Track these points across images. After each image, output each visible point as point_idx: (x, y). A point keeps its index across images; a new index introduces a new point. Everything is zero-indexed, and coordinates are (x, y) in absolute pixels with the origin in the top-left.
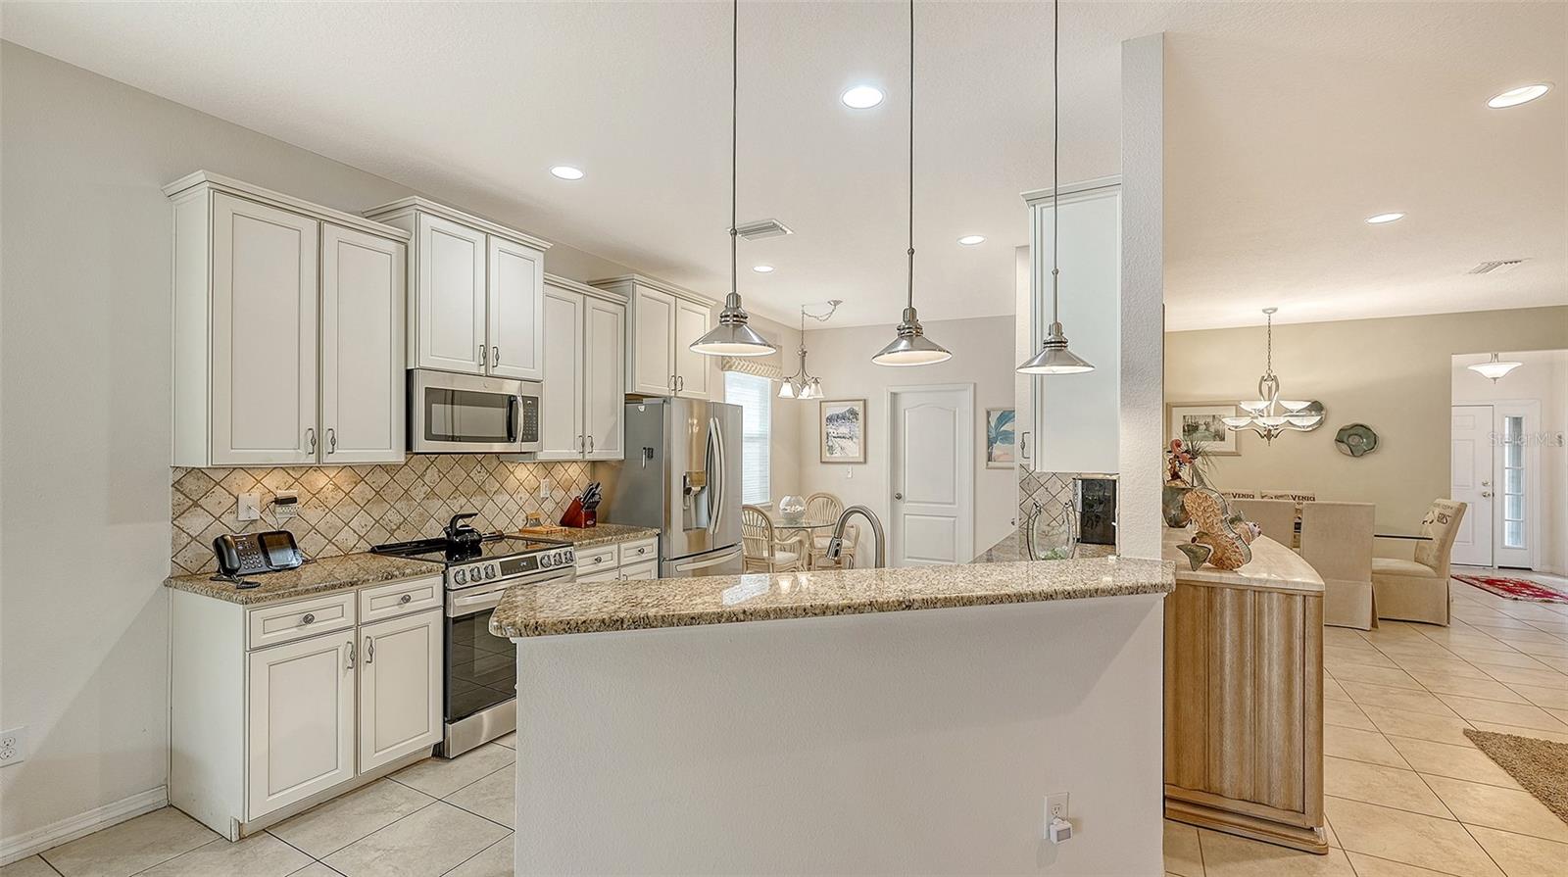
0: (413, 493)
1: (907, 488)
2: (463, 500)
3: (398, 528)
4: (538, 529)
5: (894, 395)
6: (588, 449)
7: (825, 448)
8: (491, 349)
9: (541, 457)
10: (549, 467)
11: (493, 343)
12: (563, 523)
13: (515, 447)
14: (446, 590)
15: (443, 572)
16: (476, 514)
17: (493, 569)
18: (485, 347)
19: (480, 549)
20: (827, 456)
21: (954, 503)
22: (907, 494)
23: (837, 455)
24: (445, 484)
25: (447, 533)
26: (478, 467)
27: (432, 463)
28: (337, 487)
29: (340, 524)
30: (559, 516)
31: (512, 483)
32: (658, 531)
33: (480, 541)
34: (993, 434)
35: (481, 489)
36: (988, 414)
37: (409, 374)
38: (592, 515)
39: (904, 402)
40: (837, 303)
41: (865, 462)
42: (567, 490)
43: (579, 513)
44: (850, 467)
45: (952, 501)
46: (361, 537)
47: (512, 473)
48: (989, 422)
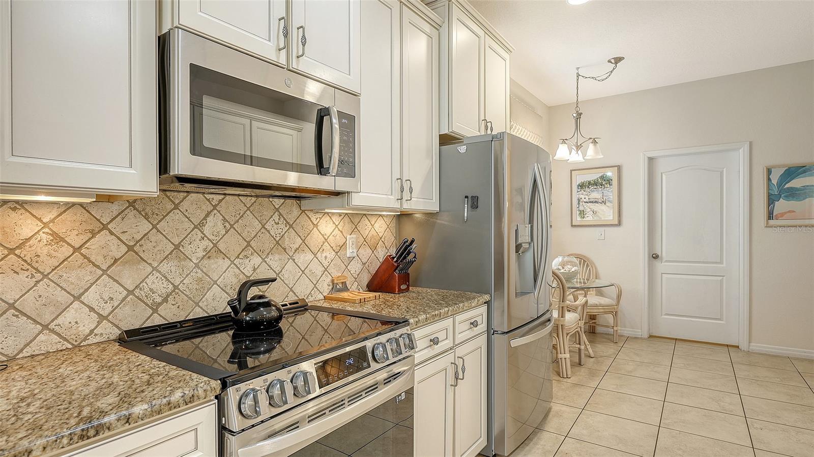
0: (187, 250)
1: (665, 249)
2: (256, 260)
3: (165, 300)
4: (345, 295)
5: (651, 159)
6: (406, 195)
7: (576, 213)
8: (295, 31)
9: (357, 200)
10: (356, 220)
11: (296, 21)
12: (373, 286)
13: (325, 183)
14: (223, 430)
15: (216, 397)
16: (274, 280)
17: (306, 381)
18: (286, 20)
19: (280, 329)
20: (578, 220)
21: (721, 262)
22: (664, 255)
23: (589, 218)
24: (232, 236)
25: (234, 308)
26: (276, 217)
27: (215, 207)
28: (58, 239)
29: (63, 297)
30: (366, 279)
31: (315, 239)
32: (487, 297)
33: (280, 318)
34: (775, 191)
35: (279, 245)
36: (769, 171)
37: (163, 44)
38: (405, 278)
39: (662, 167)
40: (618, 60)
41: (619, 224)
42: (374, 248)
43: (391, 276)
44: (602, 229)
45: (719, 260)
46: (102, 318)
47: (316, 226)
48: (769, 180)
